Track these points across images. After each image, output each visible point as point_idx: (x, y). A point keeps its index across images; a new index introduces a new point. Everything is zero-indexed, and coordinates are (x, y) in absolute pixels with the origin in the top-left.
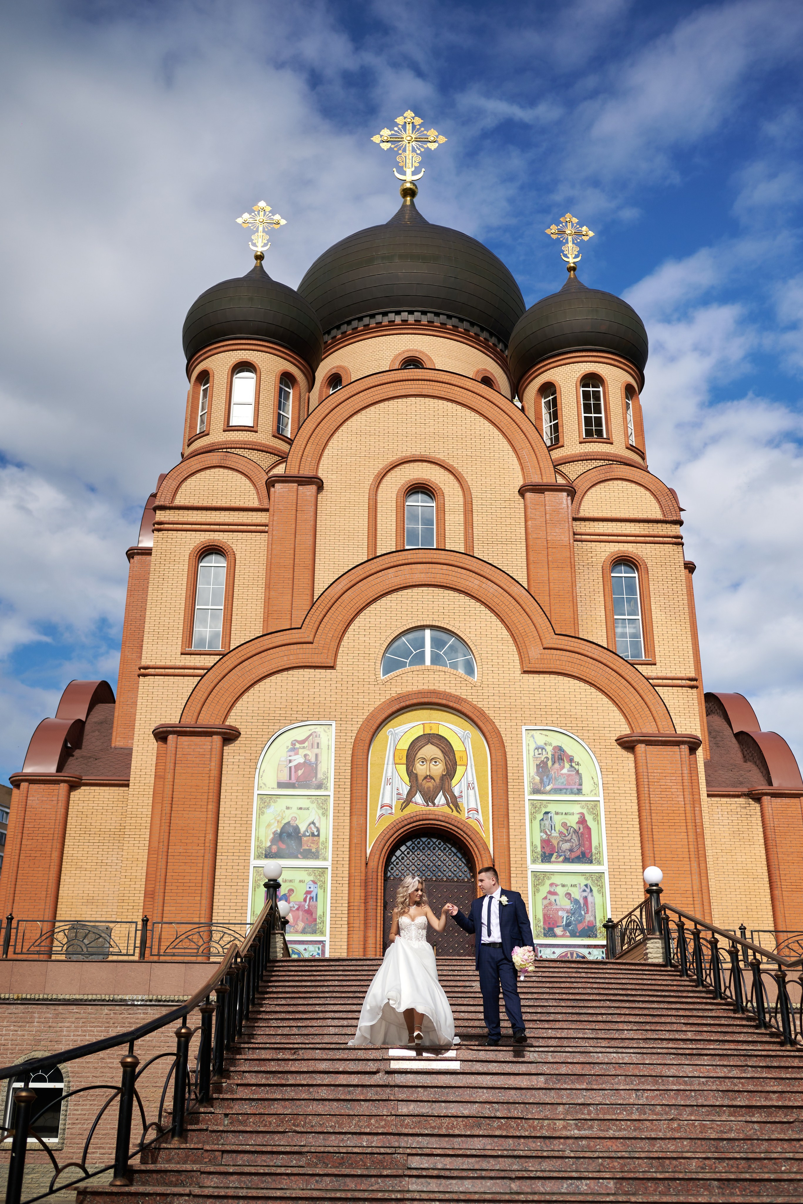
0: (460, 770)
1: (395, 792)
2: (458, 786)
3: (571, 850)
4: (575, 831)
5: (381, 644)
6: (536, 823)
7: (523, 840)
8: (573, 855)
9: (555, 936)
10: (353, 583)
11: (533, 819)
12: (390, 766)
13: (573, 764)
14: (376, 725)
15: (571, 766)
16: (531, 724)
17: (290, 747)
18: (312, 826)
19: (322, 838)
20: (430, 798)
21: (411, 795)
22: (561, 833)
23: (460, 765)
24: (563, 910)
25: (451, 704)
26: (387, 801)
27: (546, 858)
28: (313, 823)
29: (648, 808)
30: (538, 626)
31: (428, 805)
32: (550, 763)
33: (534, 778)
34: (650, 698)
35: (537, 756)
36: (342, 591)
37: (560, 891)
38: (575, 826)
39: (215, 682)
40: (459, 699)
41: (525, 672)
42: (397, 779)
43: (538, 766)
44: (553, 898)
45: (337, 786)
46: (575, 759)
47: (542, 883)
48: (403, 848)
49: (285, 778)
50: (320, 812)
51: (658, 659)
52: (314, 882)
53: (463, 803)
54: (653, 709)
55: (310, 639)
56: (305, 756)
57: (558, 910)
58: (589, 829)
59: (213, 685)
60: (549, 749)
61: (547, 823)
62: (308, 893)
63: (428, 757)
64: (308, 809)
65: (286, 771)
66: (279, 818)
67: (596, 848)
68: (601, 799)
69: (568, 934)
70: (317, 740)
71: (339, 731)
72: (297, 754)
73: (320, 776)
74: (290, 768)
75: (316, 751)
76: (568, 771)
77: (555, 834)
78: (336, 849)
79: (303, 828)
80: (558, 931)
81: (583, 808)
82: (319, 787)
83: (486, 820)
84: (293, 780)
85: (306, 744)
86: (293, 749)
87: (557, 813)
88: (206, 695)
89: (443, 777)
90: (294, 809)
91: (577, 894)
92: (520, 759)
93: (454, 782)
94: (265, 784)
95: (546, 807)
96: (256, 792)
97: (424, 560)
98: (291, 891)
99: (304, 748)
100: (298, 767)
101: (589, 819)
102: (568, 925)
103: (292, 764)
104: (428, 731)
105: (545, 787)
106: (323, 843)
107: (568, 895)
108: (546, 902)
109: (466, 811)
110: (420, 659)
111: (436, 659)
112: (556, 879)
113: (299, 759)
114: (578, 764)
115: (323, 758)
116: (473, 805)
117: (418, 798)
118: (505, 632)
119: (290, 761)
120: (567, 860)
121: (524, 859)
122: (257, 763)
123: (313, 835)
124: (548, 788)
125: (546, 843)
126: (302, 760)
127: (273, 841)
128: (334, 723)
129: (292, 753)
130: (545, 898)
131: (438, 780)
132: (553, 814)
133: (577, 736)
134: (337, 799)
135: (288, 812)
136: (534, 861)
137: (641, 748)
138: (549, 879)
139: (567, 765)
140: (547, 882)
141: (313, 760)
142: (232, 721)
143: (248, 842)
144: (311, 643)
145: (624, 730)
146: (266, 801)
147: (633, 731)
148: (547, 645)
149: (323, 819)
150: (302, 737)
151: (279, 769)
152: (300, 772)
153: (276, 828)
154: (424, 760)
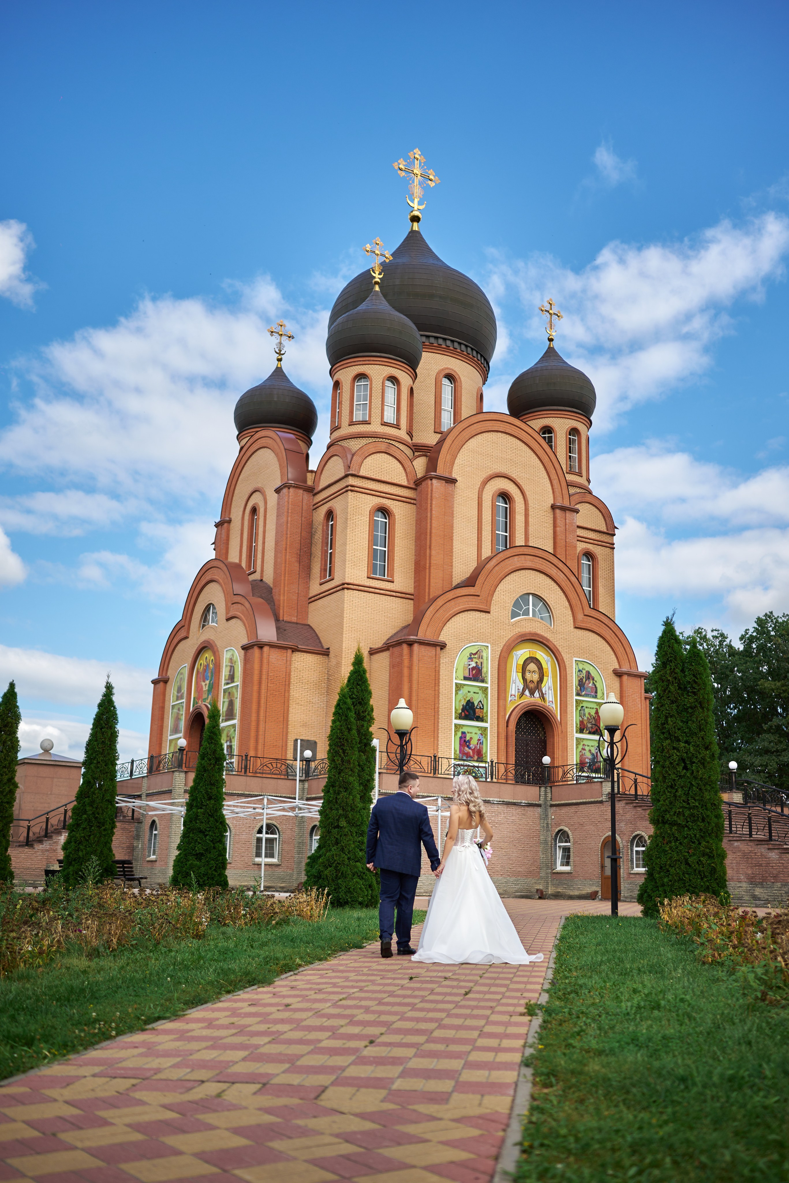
0: (545, 678)
3: (591, 728)
4: (594, 718)
5: (511, 601)
6: (578, 711)
7: (572, 720)
8: (593, 730)
10: (498, 561)
11: (577, 709)
13: (595, 682)
14: (509, 649)
15: (593, 682)
16: (577, 657)
17: (469, 656)
18: (480, 703)
19: (485, 710)
20: (532, 693)
21: (524, 691)
22: (588, 718)
24: (588, 758)
25: (544, 642)
26: (513, 693)
27: (581, 731)
28: (480, 701)
30: (582, 602)
31: (532, 698)
32: (584, 680)
33: (577, 687)
35: (579, 675)
36: (494, 567)
37: (587, 748)
38: (594, 715)
39: (433, 613)
40: (548, 640)
41: (576, 628)
42: (517, 681)
43: (579, 681)
44: (584, 752)
45: (492, 682)
46: (596, 679)
49: (467, 675)
50: (484, 695)
52: (482, 734)
53: (546, 697)
54: (629, 656)
55: (478, 593)
56: (476, 662)
57: (585, 758)
58: (599, 717)
59: (432, 615)
60: (584, 672)
61: (582, 712)
62: (479, 740)
63: (532, 670)
64: (478, 693)
65: (467, 671)
68: (605, 701)
69: (590, 771)
71: (492, 650)
72: (473, 661)
73: (483, 675)
74: (470, 669)
75: (481, 660)
76: (592, 685)
77: (586, 718)
78: (492, 717)
79: (476, 704)
80: (585, 769)
82: (483, 681)
84: (471, 676)
85: (476, 656)
86: (471, 658)
88: (429, 620)
89: (538, 682)
90: (472, 693)
91: (594, 751)
93: (543, 685)
96: (454, 681)
97: (535, 554)
98: (471, 738)
99: (476, 658)
100: (473, 668)
102: (589, 766)
103: (470, 667)
104: (532, 655)
106: (486, 713)
107: (590, 751)
108: (581, 754)
110: (527, 613)
111: (535, 613)
112: (585, 742)
113: (473, 664)
115: (484, 665)
116: (551, 699)
117: (527, 692)
118: (567, 603)
119: (469, 665)
120: (590, 733)
122: (453, 664)
123: (480, 708)
124: (583, 693)
125: (582, 723)
126: (474, 665)
127: (463, 710)
128: (489, 645)
129: (470, 660)
130: (581, 752)
131: (536, 684)
132: (585, 708)
134: (491, 689)
135: (469, 694)
137: (625, 678)
139: (591, 682)
141: (480, 665)
142: (442, 638)
143: (451, 709)
144: (479, 596)
145: (617, 667)
146: (459, 687)
147: (620, 668)
148: (586, 614)
149: (485, 699)
150: (474, 652)
151: (464, 670)
152: (474, 672)
153: (464, 702)
154: (530, 671)
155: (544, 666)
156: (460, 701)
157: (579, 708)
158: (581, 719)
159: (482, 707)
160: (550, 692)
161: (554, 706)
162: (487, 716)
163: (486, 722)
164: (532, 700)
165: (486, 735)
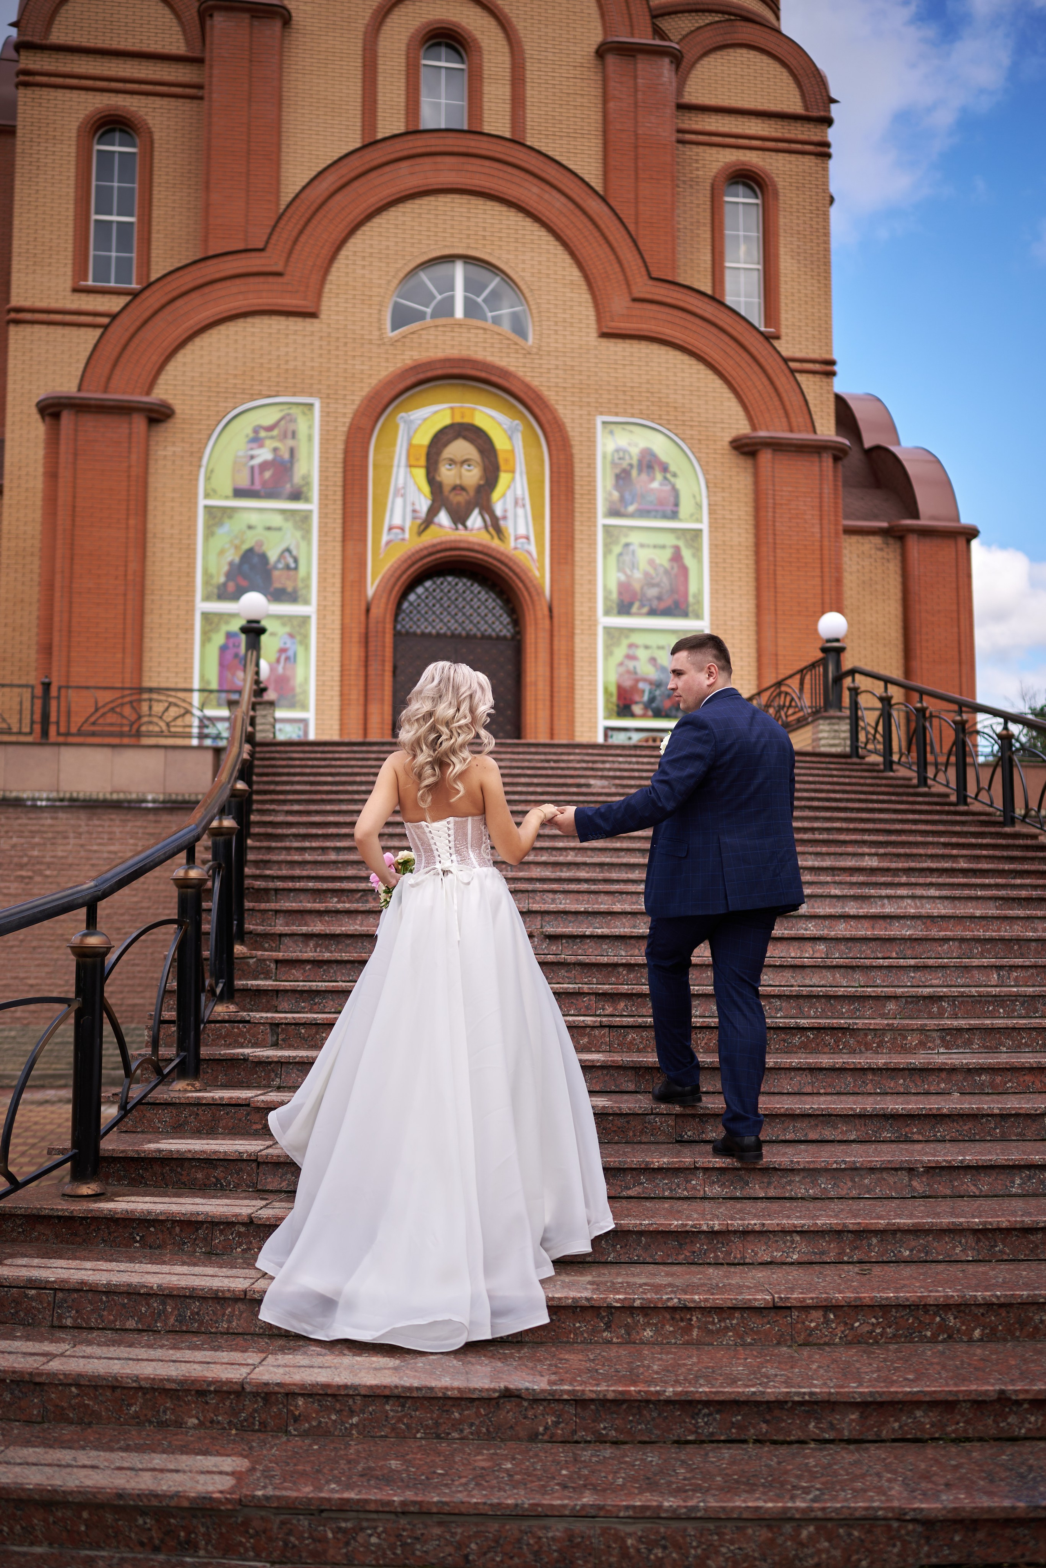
0: (504, 478)
1: (409, 509)
2: (500, 501)
3: (659, 598)
4: (666, 572)
5: (389, 282)
7: (593, 582)
8: (663, 606)
9: (633, 715)
10: (345, 180)
11: (607, 552)
12: (402, 471)
13: (668, 476)
14: (381, 406)
15: (665, 478)
16: (610, 413)
17: (251, 435)
18: (287, 554)
19: (302, 572)
20: (459, 518)
21: (432, 512)
22: (646, 574)
23: (506, 471)
24: (645, 680)
25: (494, 379)
26: (397, 521)
27: (624, 608)
28: (288, 550)
29: (771, 540)
30: (626, 265)
31: (457, 529)
32: (634, 473)
33: (610, 494)
34: (783, 381)
35: (617, 461)
36: (327, 193)
37: (643, 654)
38: (666, 564)
39: (132, 329)
40: (505, 373)
41: (604, 335)
42: (411, 488)
43: (618, 477)
44: (631, 664)
45: (323, 496)
46: (672, 468)
47: (618, 644)
48: (420, 590)
49: (244, 482)
50: (298, 534)
51: (783, 331)
52: (291, 636)
53: (508, 526)
54: (786, 399)
55: (278, 268)
56: (275, 450)
57: (638, 681)
58: (684, 570)
59: (128, 334)
61: (627, 558)
62: (282, 651)
63: (459, 458)
64: (279, 529)
65: (246, 473)
66: (237, 542)
67: (695, 596)
68: (704, 526)
69: (650, 713)
70: (291, 427)
71: (326, 414)
72: (261, 446)
73: (297, 479)
74: (252, 468)
75: (290, 442)
76: (661, 484)
77: (638, 575)
78: (322, 589)
79: (273, 556)
80: (637, 709)
81: (678, 538)
82: (296, 496)
83: (541, 553)
84: (257, 486)
85: (275, 432)
86: (256, 440)
87: (642, 546)
88: (118, 349)
89: (479, 488)
90: (260, 530)
91: (665, 659)
92: (592, 466)
93: (496, 495)
94: (214, 491)
95: (626, 536)
96: (202, 502)
97: (456, 149)
99: (272, 438)
100: (264, 466)
101: (687, 555)
102: (652, 699)
103: (256, 462)
104: (458, 419)
105: (626, 507)
106: (303, 580)
107: (653, 660)
108: (622, 669)
109: (512, 539)
110: (446, 308)
111: (471, 308)
112: (636, 639)
113: (264, 454)
114: (675, 475)
115: (302, 454)
116: (522, 531)
117: (443, 518)
118: (576, 273)
119: (252, 457)
120: (653, 613)
121: (593, 609)
122: (200, 459)
123: (288, 567)
124: (631, 509)
125: (624, 588)
126: (269, 457)
127: (229, 575)
128: (317, 404)
129: (254, 445)
130: (621, 664)
131: (472, 493)
132: (635, 547)
133: (676, 435)
134: (323, 516)
135: (250, 533)
136: (607, 613)
137: (766, 457)
138: (627, 637)
139: (659, 476)
140: (625, 642)
141: (286, 456)
142: (162, 392)
143: (191, 575)
144: (279, 274)
145: (742, 427)
146: (217, 516)
147: (754, 428)
148: (637, 295)
149: (303, 545)
150: (268, 421)
151: (235, 469)
152: (267, 474)
153: (233, 556)
154: (452, 462)
155: (500, 442)
156: (222, 552)
157: (617, 549)
158: (623, 578)
159: (293, 565)
160: (520, 511)
161: (533, 548)
162: (308, 587)
163: (307, 602)
164: (461, 534)
165: (306, 636)
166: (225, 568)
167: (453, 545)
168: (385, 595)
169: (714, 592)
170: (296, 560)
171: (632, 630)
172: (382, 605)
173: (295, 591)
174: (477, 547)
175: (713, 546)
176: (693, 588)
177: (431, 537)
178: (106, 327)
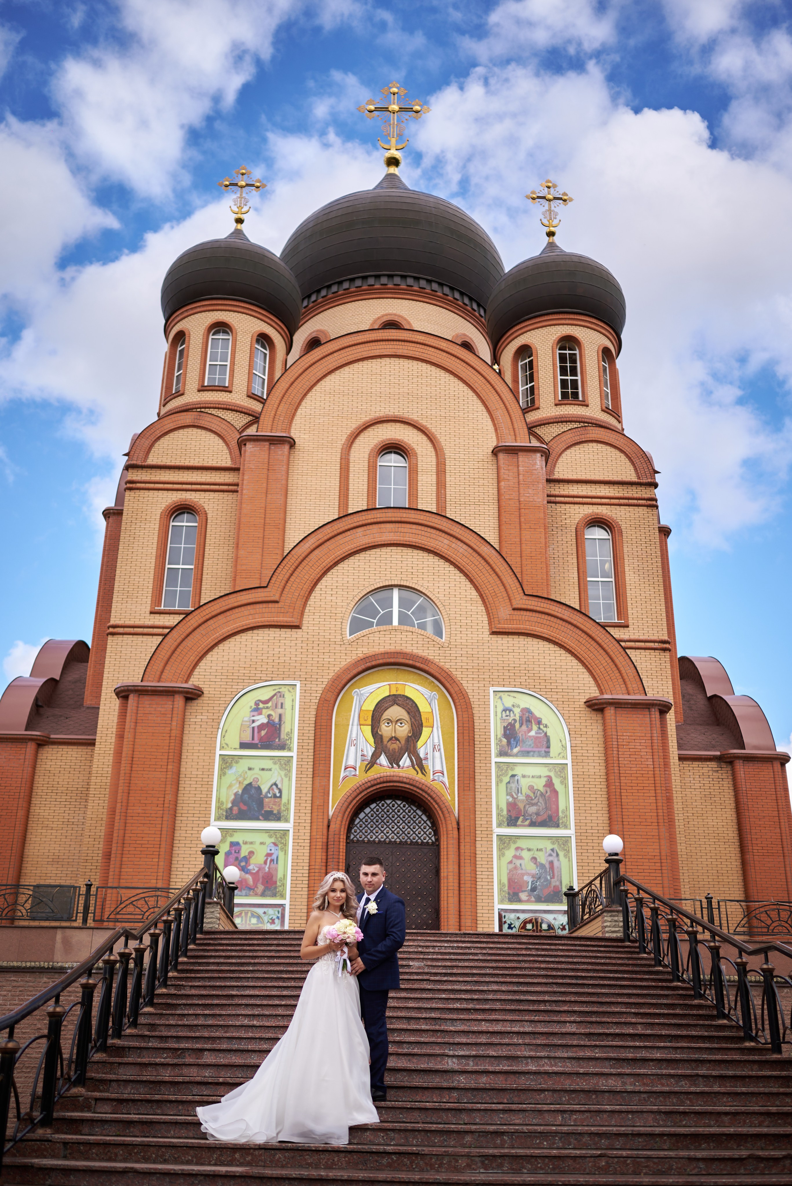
0: (426, 731)
1: (359, 754)
2: (423, 747)
3: (537, 814)
4: (542, 794)
5: (348, 604)
6: (503, 787)
7: (489, 803)
8: (540, 819)
9: (520, 901)
10: (321, 541)
11: (499, 781)
12: (355, 727)
13: (541, 727)
14: (341, 685)
15: (539, 728)
16: (499, 685)
17: (254, 707)
18: (274, 787)
19: (284, 799)
20: (394, 760)
21: (375, 756)
22: (528, 796)
23: (427, 727)
24: (528, 874)
25: (418, 664)
26: (351, 762)
27: (512, 822)
28: (275, 784)
29: (616, 771)
30: (508, 587)
31: (393, 767)
32: (517, 725)
33: (501, 741)
34: (620, 660)
35: (504, 717)
36: (309, 550)
37: (526, 855)
38: (542, 789)
39: (178, 641)
40: (426, 661)
41: (494, 633)
42: (361, 739)
43: (505, 728)
44: (518, 862)
45: (301, 747)
46: (544, 722)
47: (508, 847)
48: (367, 810)
50: (283, 773)
51: (630, 622)
52: (275, 844)
53: (429, 765)
54: (623, 672)
55: (276, 598)
56: (269, 716)
57: (523, 875)
58: (556, 793)
59: (176, 644)
60: (517, 711)
61: (513, 786)
62: (269, 855)
63: (394, 719)
64: (270, 770)
65: (249, 732)
66: (241, 779)
67: (563, 812)
68: (569, 761)
69: (533, 899)
70: (281, 700)
71: (304, 691)
72: (260, 714)
73: (283, 736)
74: (253, 728)
75: (280, 711)
76: (536, 733)
77: (521, 797)
78: (297, 811)
79: (265, 789)
80: (523, 896)
81: (550, 771)
82: (282, 747)
83: (452, 783)
84: (256, 741)
85: (270, 704)
86: (257, 710)
87: (524, 776)
88: (169, 653)
89: (408, 739)
90: (257, 770)
91: (542, 858)
92: (487, 721)
93: (420, 743)
94: (227, 745)
95: (512, 770)
96: (218, 752)
97: (393, 519)
98: (251, 853)
99: (267, 708)
100: (261, 727)
101: (556, 782)
102: (533, 889)
103: (256, 724)
104: (394, 692)
105: (512, 749)
106: (285, 805)
107: (534, 859)
108: (511, 866)
109: (432, 773)
110: (387, 619)
111: (404, 619)
113: (262, 719)
114: (546, 726)
115: (287, 719)
116: (438, 767)
117: (383, 760)
118: (474, 593)
119: (253, 721)
120: (533, 824)
121: (489, 823)
122: (219, 723)
123: (275, 796)
124: (515, 750)
125: (512, 806)
126: (265, 721)
128: (298, 685)
129: (255, 713)
130: (511, 862)
131: (403, 742)
132: (519, 777)
133: (546, 698)
134: (300, 760)
135: (250, 773)
136: (499, 825)
137: (610, 712)
138: (515, 842)
139: (535, 727)
140: (513, 846)
141: (277, 720)
142: (195, 681)
143: (208, 803)
144: (277, 602)
145: (593, 692)
146: (227, 762)
147: (602, 693)
148: (516, 606)
149: (286, 780)
150: (265, 698)
151: (242, 730)
152: (263, 733)
153: (237, 789)
154: (389, 721)
155: (423, 707)
156: (230, 786)
157: (506, 779)
158: (511, 799)
159: (278, 795)
160: (437, 754)
161: (446, 780)
162: (288, 809)
163: (287, 820)
164: (396, 771)
165: (285, 845)
166: (233, 797)
167: (388, 779)
168: (341, 815)
169: (577, 809)
170: (280, 791)
171: (518, 837)
172: (338, 822)
173: (279, 812)
174: (405, 780)
175: (575, 776)
176: (562, 806)
177: (375, 773)
178: (165, 636)
